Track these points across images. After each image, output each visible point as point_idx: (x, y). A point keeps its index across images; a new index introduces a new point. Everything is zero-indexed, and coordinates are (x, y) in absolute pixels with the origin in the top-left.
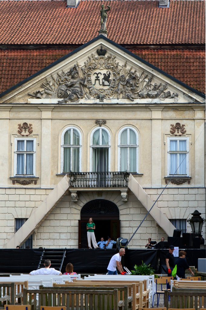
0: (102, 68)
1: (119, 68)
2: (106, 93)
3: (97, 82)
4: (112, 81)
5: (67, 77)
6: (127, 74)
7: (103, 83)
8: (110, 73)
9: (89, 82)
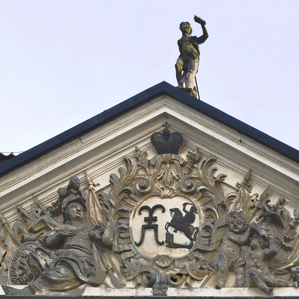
0: (167, 192)
1: (228, 192)
2: (178, 271)
3: (150, 234)
4: (202, 233)
5: (47, 218)
6: (252, 211)
7: (169, 237)
8: (194, 209)
9: (122, 235)
